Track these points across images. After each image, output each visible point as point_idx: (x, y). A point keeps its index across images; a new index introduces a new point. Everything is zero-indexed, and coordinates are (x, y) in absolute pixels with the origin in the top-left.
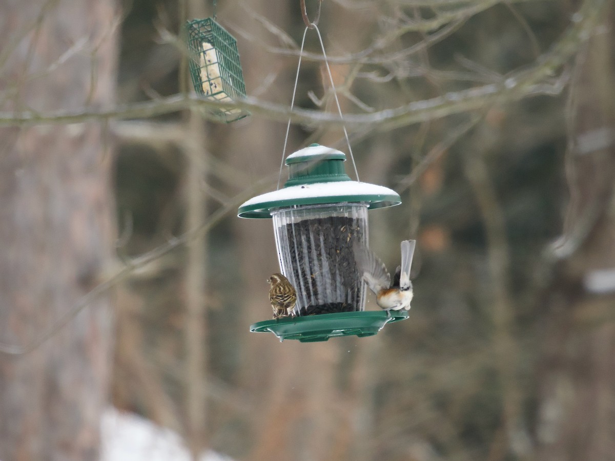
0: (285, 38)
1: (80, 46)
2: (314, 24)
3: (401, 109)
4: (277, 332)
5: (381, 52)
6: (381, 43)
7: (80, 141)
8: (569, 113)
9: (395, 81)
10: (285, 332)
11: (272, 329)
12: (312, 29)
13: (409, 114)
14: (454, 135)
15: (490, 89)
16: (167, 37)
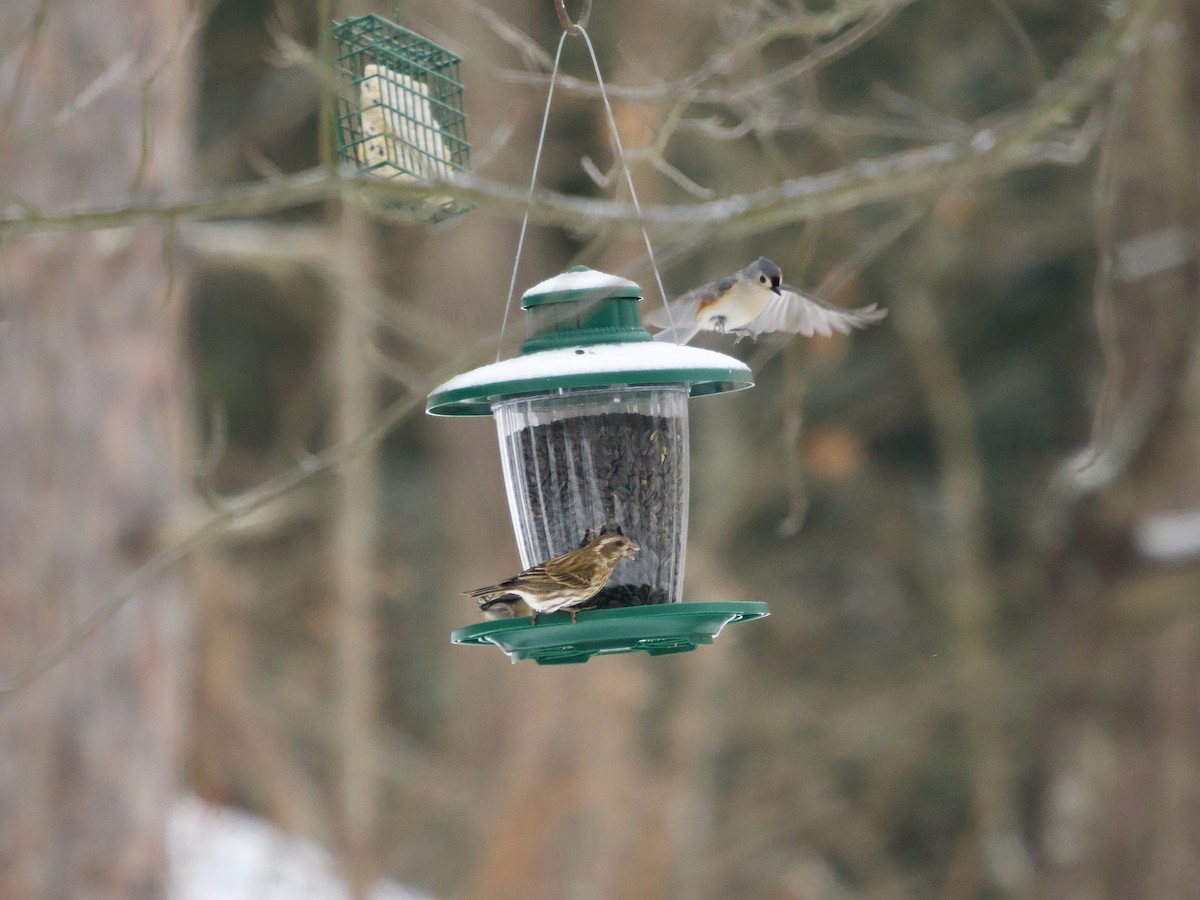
0: (532, 50)
1: (119, 72)
2: (580, 27)
3: (765, 195)
4: (506, 644)
5: (722, 81)
6: (722, 61)
7: (120, 262)
8: (1102, 200)
9: (751, 137)
10: (523, 644)
11: (496, 638)
12: (575, 35)
13: (781, 204)
14: (871, 246)
15: (942, 153)
16: (293, 53)
